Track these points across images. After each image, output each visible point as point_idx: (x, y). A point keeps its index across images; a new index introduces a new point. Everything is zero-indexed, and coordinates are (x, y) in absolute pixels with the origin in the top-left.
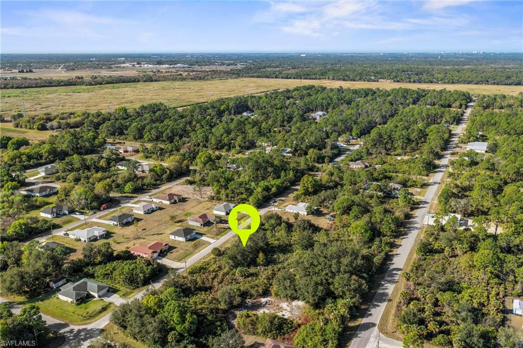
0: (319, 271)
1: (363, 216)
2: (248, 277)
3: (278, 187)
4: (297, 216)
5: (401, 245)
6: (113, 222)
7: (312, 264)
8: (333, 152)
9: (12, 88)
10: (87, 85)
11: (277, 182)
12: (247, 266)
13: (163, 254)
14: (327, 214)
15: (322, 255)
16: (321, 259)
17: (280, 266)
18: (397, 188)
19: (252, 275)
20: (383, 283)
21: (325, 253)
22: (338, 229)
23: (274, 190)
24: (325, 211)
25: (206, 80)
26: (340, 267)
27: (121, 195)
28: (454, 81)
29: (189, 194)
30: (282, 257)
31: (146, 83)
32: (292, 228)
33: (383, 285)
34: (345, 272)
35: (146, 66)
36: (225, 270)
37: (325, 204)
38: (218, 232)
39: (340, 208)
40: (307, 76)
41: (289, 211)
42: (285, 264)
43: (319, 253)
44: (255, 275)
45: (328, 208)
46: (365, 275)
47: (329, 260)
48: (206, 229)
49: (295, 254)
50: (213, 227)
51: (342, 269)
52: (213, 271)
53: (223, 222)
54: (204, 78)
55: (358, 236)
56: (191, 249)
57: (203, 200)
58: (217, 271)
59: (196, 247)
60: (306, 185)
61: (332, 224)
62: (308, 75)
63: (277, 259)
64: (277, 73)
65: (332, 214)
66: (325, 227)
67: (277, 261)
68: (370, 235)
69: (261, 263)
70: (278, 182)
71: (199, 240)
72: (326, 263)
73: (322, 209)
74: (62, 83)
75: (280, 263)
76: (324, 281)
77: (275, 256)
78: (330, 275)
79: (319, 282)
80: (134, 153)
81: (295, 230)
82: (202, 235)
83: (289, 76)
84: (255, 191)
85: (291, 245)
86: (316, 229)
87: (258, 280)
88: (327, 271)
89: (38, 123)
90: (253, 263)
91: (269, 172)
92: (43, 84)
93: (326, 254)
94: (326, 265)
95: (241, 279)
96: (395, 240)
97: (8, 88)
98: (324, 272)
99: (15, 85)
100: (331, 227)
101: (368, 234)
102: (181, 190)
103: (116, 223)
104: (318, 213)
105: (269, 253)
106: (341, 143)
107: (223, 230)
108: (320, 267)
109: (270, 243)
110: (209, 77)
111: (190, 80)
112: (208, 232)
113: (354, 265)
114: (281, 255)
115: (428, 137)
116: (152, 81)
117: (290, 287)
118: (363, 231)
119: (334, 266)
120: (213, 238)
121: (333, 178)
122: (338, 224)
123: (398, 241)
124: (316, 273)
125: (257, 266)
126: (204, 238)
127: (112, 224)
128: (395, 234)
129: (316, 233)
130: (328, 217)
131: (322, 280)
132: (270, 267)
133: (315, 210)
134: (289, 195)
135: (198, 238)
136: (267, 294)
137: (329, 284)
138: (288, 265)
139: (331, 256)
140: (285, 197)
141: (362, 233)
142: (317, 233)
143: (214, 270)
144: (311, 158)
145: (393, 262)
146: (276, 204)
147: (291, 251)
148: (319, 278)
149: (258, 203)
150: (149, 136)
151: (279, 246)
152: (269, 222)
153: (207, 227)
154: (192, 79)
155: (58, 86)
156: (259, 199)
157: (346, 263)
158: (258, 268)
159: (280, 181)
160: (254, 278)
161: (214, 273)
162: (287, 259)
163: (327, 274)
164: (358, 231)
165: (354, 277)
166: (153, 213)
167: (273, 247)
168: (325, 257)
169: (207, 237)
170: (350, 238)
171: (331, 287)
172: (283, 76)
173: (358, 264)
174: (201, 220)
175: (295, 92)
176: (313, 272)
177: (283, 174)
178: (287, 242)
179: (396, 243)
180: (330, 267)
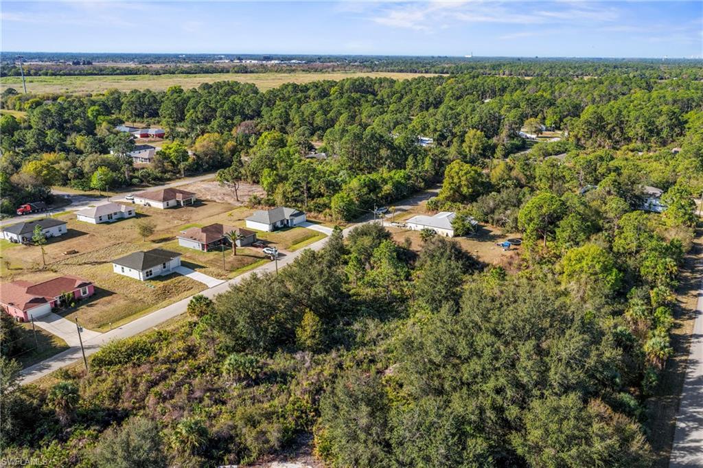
0: (475, 377)
1: (588, 239)
2: (257, 382)
3: (397, 185)
4: (428, 235)
5: (698, 312)
6: (10, 235)
7: (451, 353)
8: (512, 142)
9: (46, 74)
10: (152, 74)
11: (396, 177)
12: (265, 349)
13: (64, 307)
14: (499, 237)
15: (484, 325)
16: (483, 339)
17: (361, 353)
18: (654, 194)
19: (271, 377)
20: (682, 425)
21: (494, 320)
22: (528, 267)
23: (387, 188)
24: (496, 231)
25: (323, 72)
26: (548, 370)
27: (83, 193)
28: (697, 76)
29: (216, 195)
30: (373, 327)
31: (239, 74)
32: (414, 261)
33: (684, 433)
34: (567, 389)
35: (248, 62)
36: (202, 359)
37: (496, 217)
38: (236, 263)
39: (531, 220)
40: (471, 69)
41: (413, 227)
42: (379, 349)
43: (477, 319)
44: (283, 378)
45: (503, 225)
46: (625, 397)
47: (507, 344)
48: (213, 255)
49: (411, 321)
50: (229, 254)
51: (554, 376)
52: (167, 360)
53: (257, 244)
54: (321, 70)
55: (583, 280)
56: (149, 299)
57: (238, 204)
58: (177, 361)
59: (165, 294)
60: (456, 180)
61: (511, 257)
62: (473, 68)
63: (359, 334)
64: (428, 67)
65: (511, 236)
66: (496, 262)
67: (358, 340)
68: (616, 280)
69: (309, 342)
70: (398, 175)
71: (180, 278)
72: (498, 351)
73: (488, 227)
74: (118, 71)
75: (364, 345)
76: (490, 414)
77: (356, 326)
78: (510, 393)
79: (473, 418)
80: (158, 139)
81: (422, 265)
82: (193, 267)
83: (445, 71)
84: (344, 187)
85: (403, 300)
86: (473, 265)
87: (283, 397)
88: (502, 381)
89: (31, 100)
90: (285, 340)
91: (382, 158)
92: (90, 71)
93: (497, 323)
94: (497, 359)
95: (235, 389)
96: (680, 298)
97: (40, 75)
98: (491, 384)
99: (50, 71)
100: (510, 264)
101: (612, 278)
102: (205, 189)
103: (15, 237)
104: (480, 234)
105: (343, 316)
106: (526, 132)
107: (251, 259)
108: (475, 365)
109: (352, 292)
110: (330, 70)
111: (301, 72)
112: (212, 263)
113: (591, 362)
114: (371, 324)
115: (687, 126)
116: (246, 72)
117: (367, 430)
118: (598, 267)
119: (524, 362)
120: (218, 276)
121: (514, 173)
122: (527, 255)
123: (687, 302)
124: (463, 383)
125: (295, 352)
126: (196, 276)
127: (7, 238)
128: (675, 283)
129: (472, 274)
130: (501, 242)
131: (482, 410)
132: (334, 354)
133: (474, 227)
134: (420, 203)
135: (180, 275)
136: (300, 445)
137: (507, 425)
138: (387, 351)
139: (514, 329)
140: (409, 205)
141: (596, 274)
142: (476, 272)
143: (169, 357)
144: (470, 147)
145: (691, 357)
146: (388, 216)
147: (402, 315)
148: (473, 404)
149: (348, 211)
150: (193, 115)
151: (375, 299)
152: (358, 242)
153: (217, 252)
154: (303, 71)
155: (112, 75)
156: (351, 202)
157: (564, 354)
158: (298, 356)
159: (402, 174)
160: (275, 388)
161: (164, 368)
162: (386, 335)
163: (499, 391)
164: (585, 268)
165: (597, 407)
166: (118, 223)
167: (357, 303)
168: (497, 334)
169: (205, 273)
170: (562, 288)
171: (515, 440)
172: (437, 70)
173: (605, 359)
174: (204, 235)
175: (452, 79)
176: (454, 378)
177: (410, 162)
178: (395, 292)
179: (682, 305)
180: (513, 366)
